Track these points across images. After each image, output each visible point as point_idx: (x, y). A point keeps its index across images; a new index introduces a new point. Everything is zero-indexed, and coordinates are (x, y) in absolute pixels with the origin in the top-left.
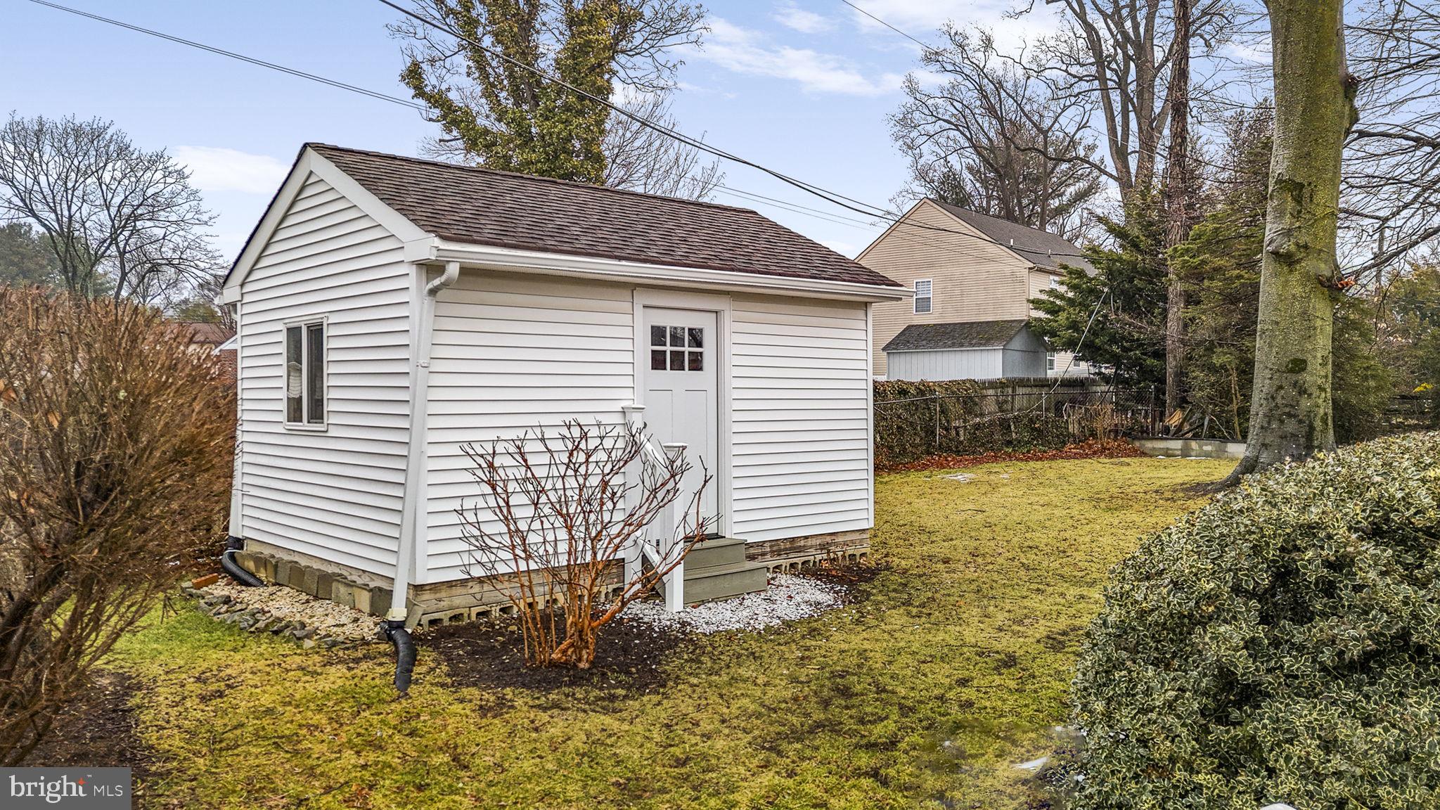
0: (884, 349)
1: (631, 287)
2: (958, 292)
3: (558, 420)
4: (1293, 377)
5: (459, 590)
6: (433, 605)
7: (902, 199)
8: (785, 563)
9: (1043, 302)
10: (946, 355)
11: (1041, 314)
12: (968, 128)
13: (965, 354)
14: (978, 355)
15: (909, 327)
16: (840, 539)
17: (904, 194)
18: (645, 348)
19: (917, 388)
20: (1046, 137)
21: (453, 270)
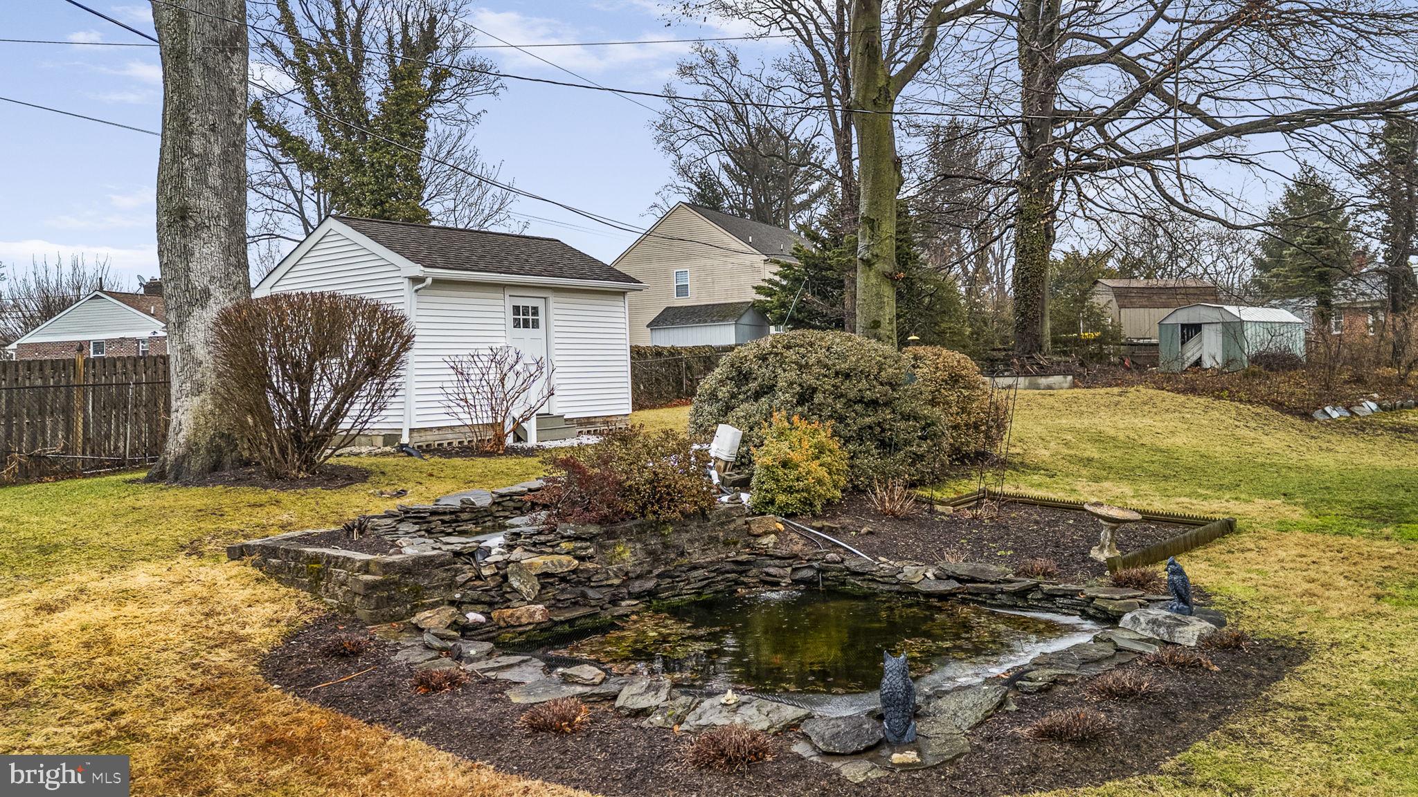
0: (648, 326)
1: (503, 286)
2: (710, 280)
3: (467, 352)
4: (874, 331)
5: (430, 433)
6: (418, 439)
7: (667, 192)
8: (585, 430)
9: (763, 288)
10: (694, 329)
11: (762, 298)
12: (720, 134)
13: (708, 328)
14: (718, 328)
15: (668, 308)
16: (614, 419)
17: (669, 188)
18: (510, 317)
19: (669, 351)
20: (787, 143)
21: (429, 281)
